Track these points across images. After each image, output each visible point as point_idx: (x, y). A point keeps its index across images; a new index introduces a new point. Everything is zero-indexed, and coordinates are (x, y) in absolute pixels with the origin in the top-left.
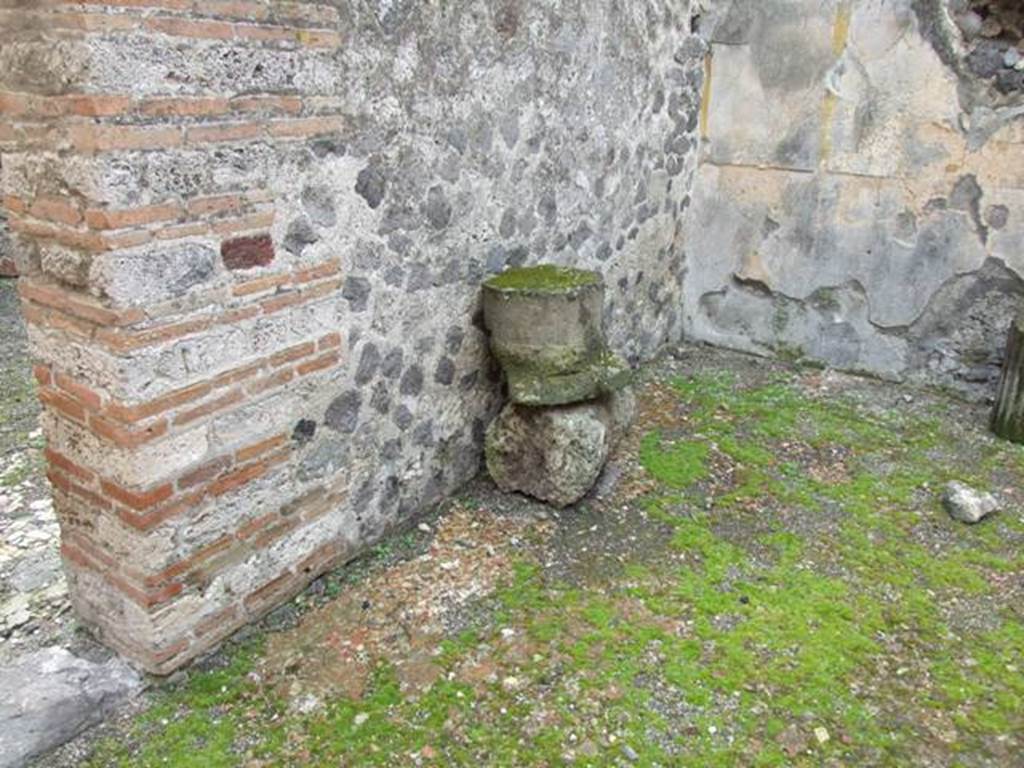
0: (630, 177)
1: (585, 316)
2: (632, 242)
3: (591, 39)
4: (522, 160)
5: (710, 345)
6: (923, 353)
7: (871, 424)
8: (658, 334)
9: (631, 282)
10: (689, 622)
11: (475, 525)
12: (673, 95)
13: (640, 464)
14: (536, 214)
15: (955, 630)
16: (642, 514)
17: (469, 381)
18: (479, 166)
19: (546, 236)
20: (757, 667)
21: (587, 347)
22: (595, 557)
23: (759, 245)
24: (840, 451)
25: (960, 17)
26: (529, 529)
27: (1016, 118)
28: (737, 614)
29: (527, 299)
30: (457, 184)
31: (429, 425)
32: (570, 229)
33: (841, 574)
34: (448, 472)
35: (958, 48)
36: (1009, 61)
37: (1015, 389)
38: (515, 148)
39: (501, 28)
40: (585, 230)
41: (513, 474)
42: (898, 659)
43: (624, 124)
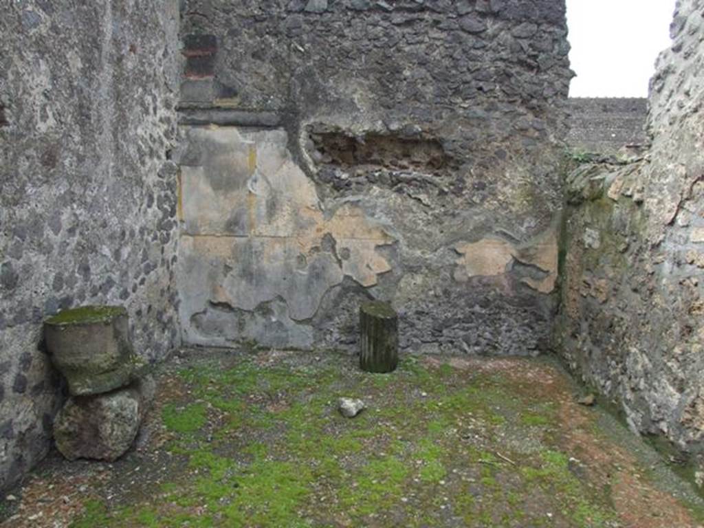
0: (137, 247)
1: (117, 334)
2: (142, 286)
3: (104, 167)
4: (65, 242)
5: (201, 346)
6: (322, 332)
7: (299, 377)
8: (166, 343)
9: (145, 312)
10: (205, 506)
11: (51, 486)
12: (159, 197)
13: (164, 424)
14: (77, 275)
15: (347, 472)
16: (168, 453)
17: (37, 389)
18: (36, 248)
19: (85, 288)
20: (247, 519)
21: (121, 353)
22: (141, 485)
23: (222, 281)
24: (283, 394)
25: (311, 153)
26: (92, 480)
27: (346, 203)
28: (232, 494)
29: (78, 328)
30: (21, 260)
31: (10, 423)
32: (100, 282)
33: (289, 459)
34: (26, 455)
35: (312, 168)
36: (338, 175)
37: (367, 343)
38: (60, 235)
39: (45, 163)
40: (110, 282)
41: (76, 447)
42: (321, 493)
43: (130, 215)
